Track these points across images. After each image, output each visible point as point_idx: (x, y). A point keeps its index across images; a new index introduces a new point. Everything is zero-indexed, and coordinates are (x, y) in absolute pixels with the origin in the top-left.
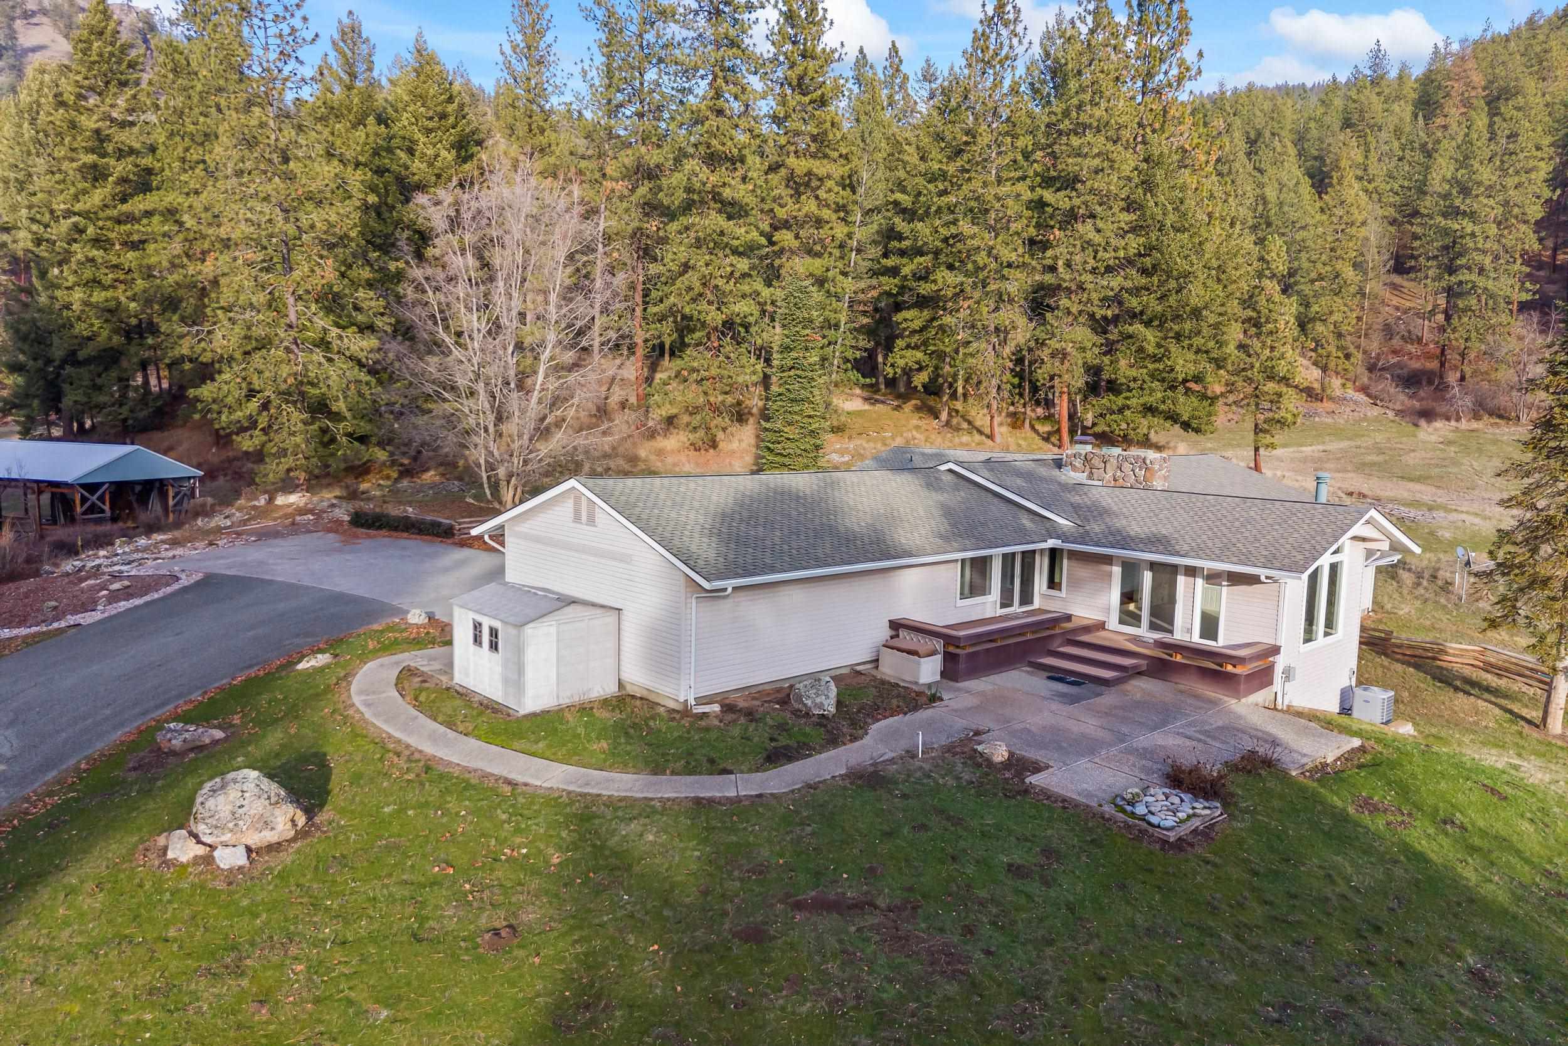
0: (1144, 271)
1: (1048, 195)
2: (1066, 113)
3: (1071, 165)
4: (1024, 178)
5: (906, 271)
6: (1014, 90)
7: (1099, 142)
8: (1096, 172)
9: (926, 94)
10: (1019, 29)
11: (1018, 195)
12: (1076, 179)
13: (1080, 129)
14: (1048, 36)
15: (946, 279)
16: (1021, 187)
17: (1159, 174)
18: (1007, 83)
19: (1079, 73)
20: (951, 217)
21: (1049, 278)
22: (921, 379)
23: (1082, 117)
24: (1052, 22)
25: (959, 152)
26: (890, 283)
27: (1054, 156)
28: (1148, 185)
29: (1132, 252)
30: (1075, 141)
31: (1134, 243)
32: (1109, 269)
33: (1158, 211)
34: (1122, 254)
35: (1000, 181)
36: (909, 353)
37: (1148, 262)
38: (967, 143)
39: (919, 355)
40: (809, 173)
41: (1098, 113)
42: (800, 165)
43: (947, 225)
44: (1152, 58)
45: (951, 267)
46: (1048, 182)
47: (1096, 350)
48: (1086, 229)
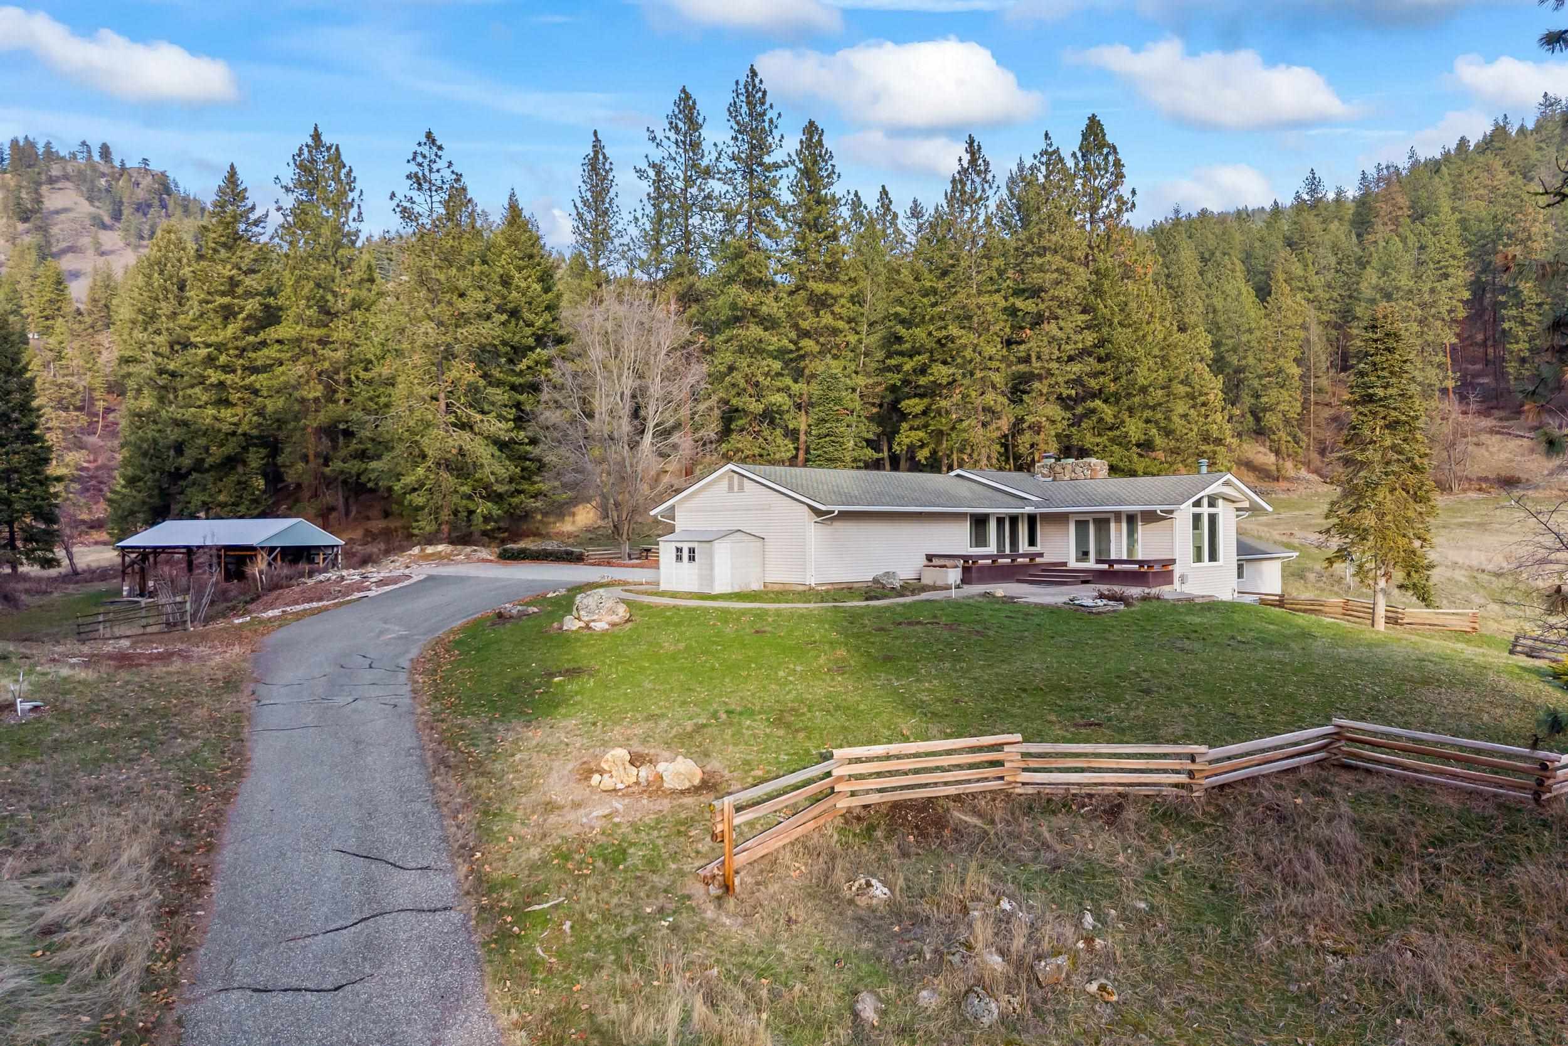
0: (1100, 360)
1: (1019, 303)
2: (1030, 240)
3: (1035, 278)
4: (998, 291)
5: (907, 368)
6: (988, 222)
7: (1057, 261)
8: (1057, 283)
9: (915, 228)
10: (989, 177)
11: (995, 304)
12: (1041, 289)
13: (1042, 252)
14: (1012, 181)
15: (941, 372)
16: (996, 297)
17: (1106, 284)
18: (982, 218)
19: (1038, 209)
20: (942, 323)
21: (1022, 368)
22: (922, 455)
23: (1044, 243)
24: (1015, 169)
25: (945, 274)
26: (895, 378)
27: (1021, 271)
28: (1098, 292)
29: (1089, 344)
30: (1038, 261)
31: (1090, 338)
32: (1071, 359)
33: (1106, 311)
34: (1080, 346)
35: (980, 293)
36: (913, 433)
37: (1102, 352)
38: (953, 266)
39: (921, 434)
40: (826, 293)
41: (1054, 238)
42: (819, 287)
43: (940, 328)
44: (1097, 196)
45: (945, 363)
46: (1017, 293)
47: (1065, 423)
48: (1051, 328)
